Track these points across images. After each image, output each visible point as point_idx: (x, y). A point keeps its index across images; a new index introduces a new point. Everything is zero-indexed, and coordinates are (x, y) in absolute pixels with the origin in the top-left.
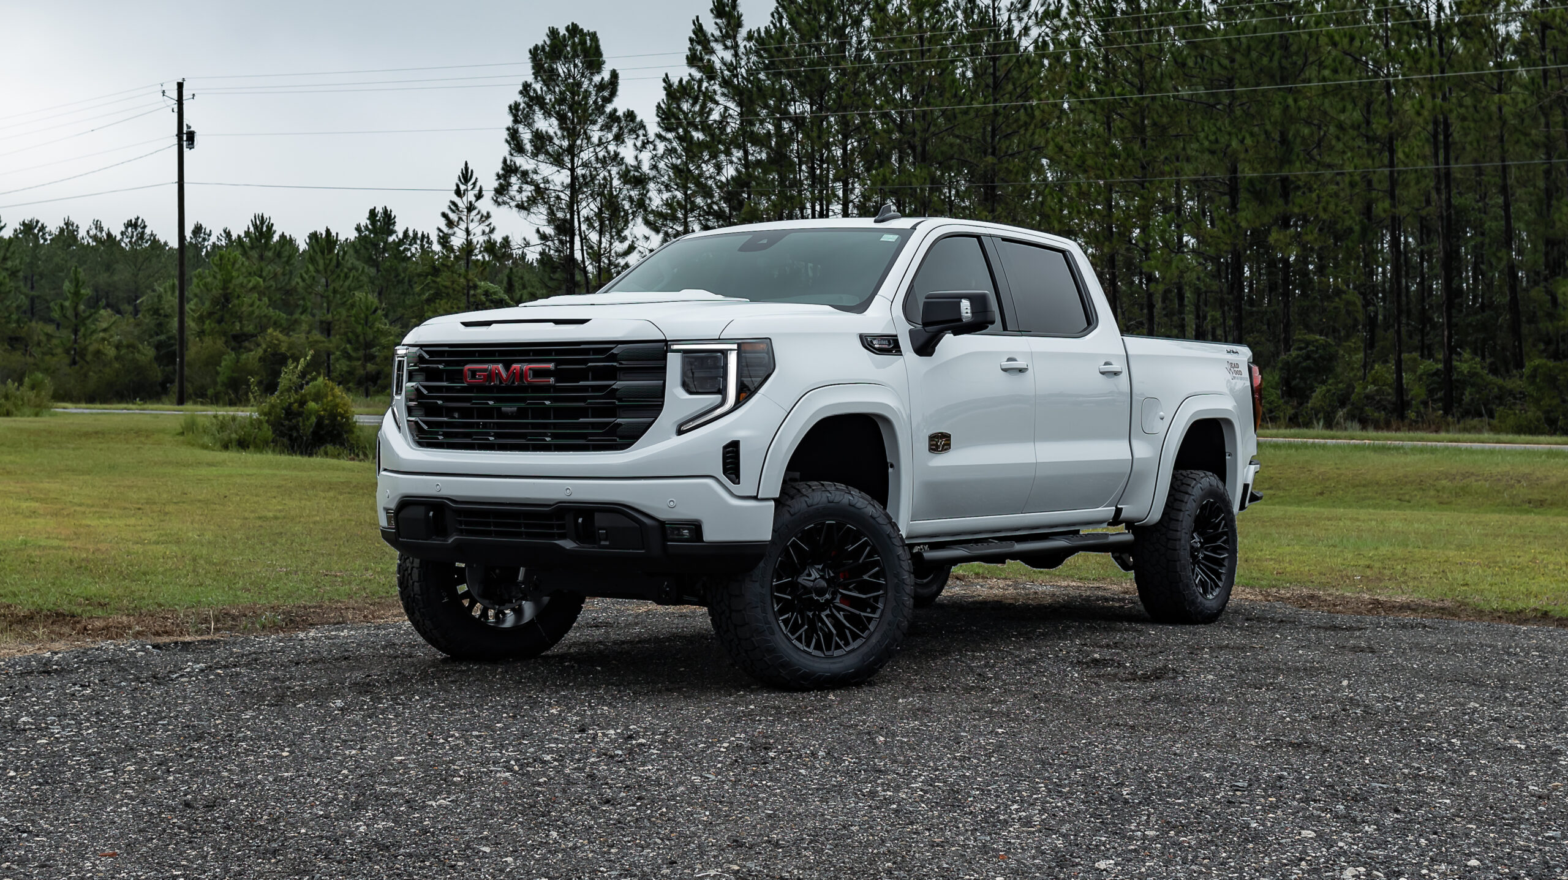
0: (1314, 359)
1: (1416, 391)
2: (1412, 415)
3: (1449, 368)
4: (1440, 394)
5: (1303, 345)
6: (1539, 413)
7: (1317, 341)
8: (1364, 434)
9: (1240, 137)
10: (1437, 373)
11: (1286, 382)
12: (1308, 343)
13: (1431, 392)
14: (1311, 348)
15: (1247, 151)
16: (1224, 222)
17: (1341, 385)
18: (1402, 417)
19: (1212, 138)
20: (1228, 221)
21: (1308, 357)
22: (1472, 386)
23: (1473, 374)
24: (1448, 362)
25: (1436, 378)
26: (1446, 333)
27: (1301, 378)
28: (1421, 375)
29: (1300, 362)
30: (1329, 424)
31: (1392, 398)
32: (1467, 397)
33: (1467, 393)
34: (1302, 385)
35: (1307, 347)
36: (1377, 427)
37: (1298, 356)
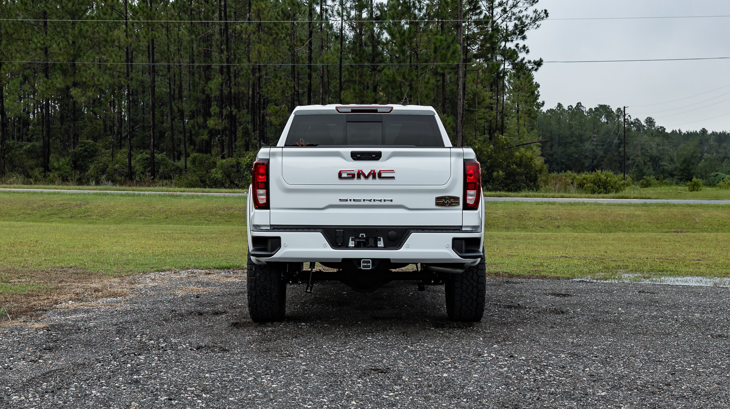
0: (88, 152)
1: (138, 168)
2: (138, 178)
3: (153, 157)
4: (149, 169)
5: (83, 145)
6: (198, 178)
7: (89, 143)
8: (114, 187)
9: (58, 43)
10: (147, 159)
11: (74, 162)
12: (85, 144)
13: (145, 168)
14: (86, 146)
15: (60, 50)
16: (46, 84)
17: (101, 164)
18: (132, 179)
19: (42, 42)
20: (48, 84)
21: (85, 150)
22: (163, 165)
23: (163, 160)
24: (152, 154)
25: (146, 161)
26: (152, 140)
27: (82, 160)
28: (140, 159)
29: (82, 153)
30: (98, 183)
31: (126, 170)
32: (161, 171)
33: (161, 168)
34: (83, 164)
35: (84, 146)
36: (121, 184)
37: (81, 150)
